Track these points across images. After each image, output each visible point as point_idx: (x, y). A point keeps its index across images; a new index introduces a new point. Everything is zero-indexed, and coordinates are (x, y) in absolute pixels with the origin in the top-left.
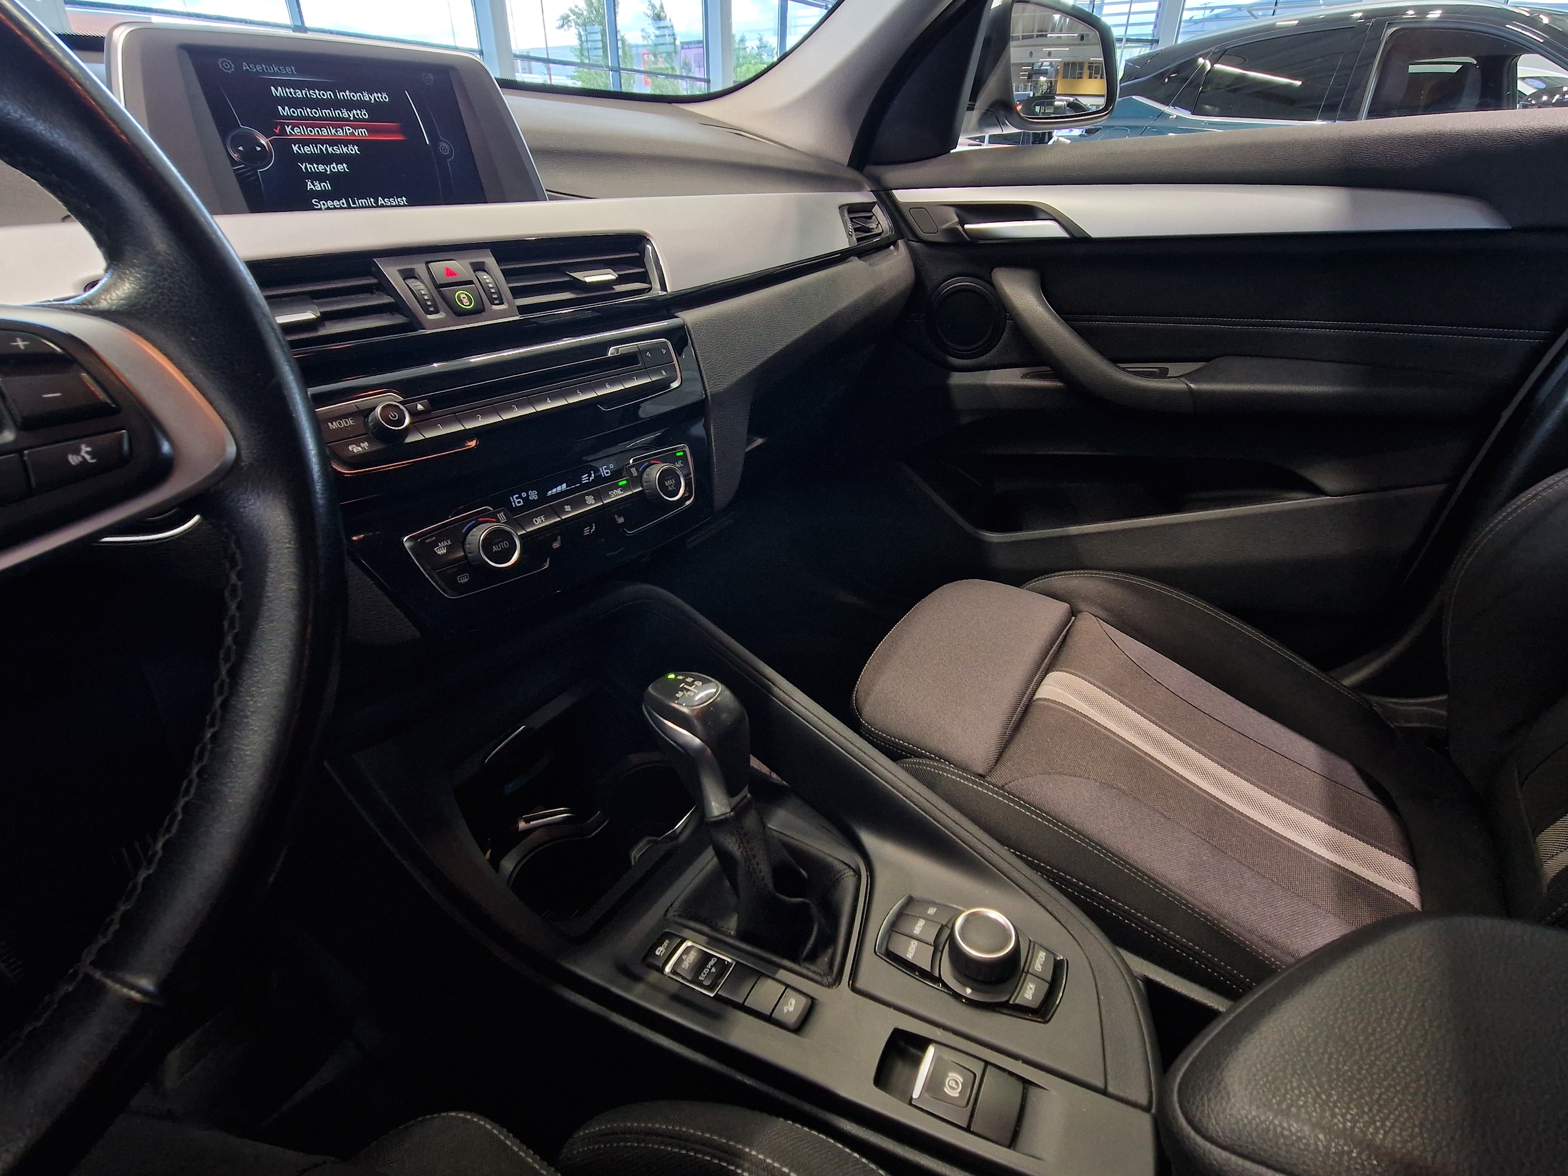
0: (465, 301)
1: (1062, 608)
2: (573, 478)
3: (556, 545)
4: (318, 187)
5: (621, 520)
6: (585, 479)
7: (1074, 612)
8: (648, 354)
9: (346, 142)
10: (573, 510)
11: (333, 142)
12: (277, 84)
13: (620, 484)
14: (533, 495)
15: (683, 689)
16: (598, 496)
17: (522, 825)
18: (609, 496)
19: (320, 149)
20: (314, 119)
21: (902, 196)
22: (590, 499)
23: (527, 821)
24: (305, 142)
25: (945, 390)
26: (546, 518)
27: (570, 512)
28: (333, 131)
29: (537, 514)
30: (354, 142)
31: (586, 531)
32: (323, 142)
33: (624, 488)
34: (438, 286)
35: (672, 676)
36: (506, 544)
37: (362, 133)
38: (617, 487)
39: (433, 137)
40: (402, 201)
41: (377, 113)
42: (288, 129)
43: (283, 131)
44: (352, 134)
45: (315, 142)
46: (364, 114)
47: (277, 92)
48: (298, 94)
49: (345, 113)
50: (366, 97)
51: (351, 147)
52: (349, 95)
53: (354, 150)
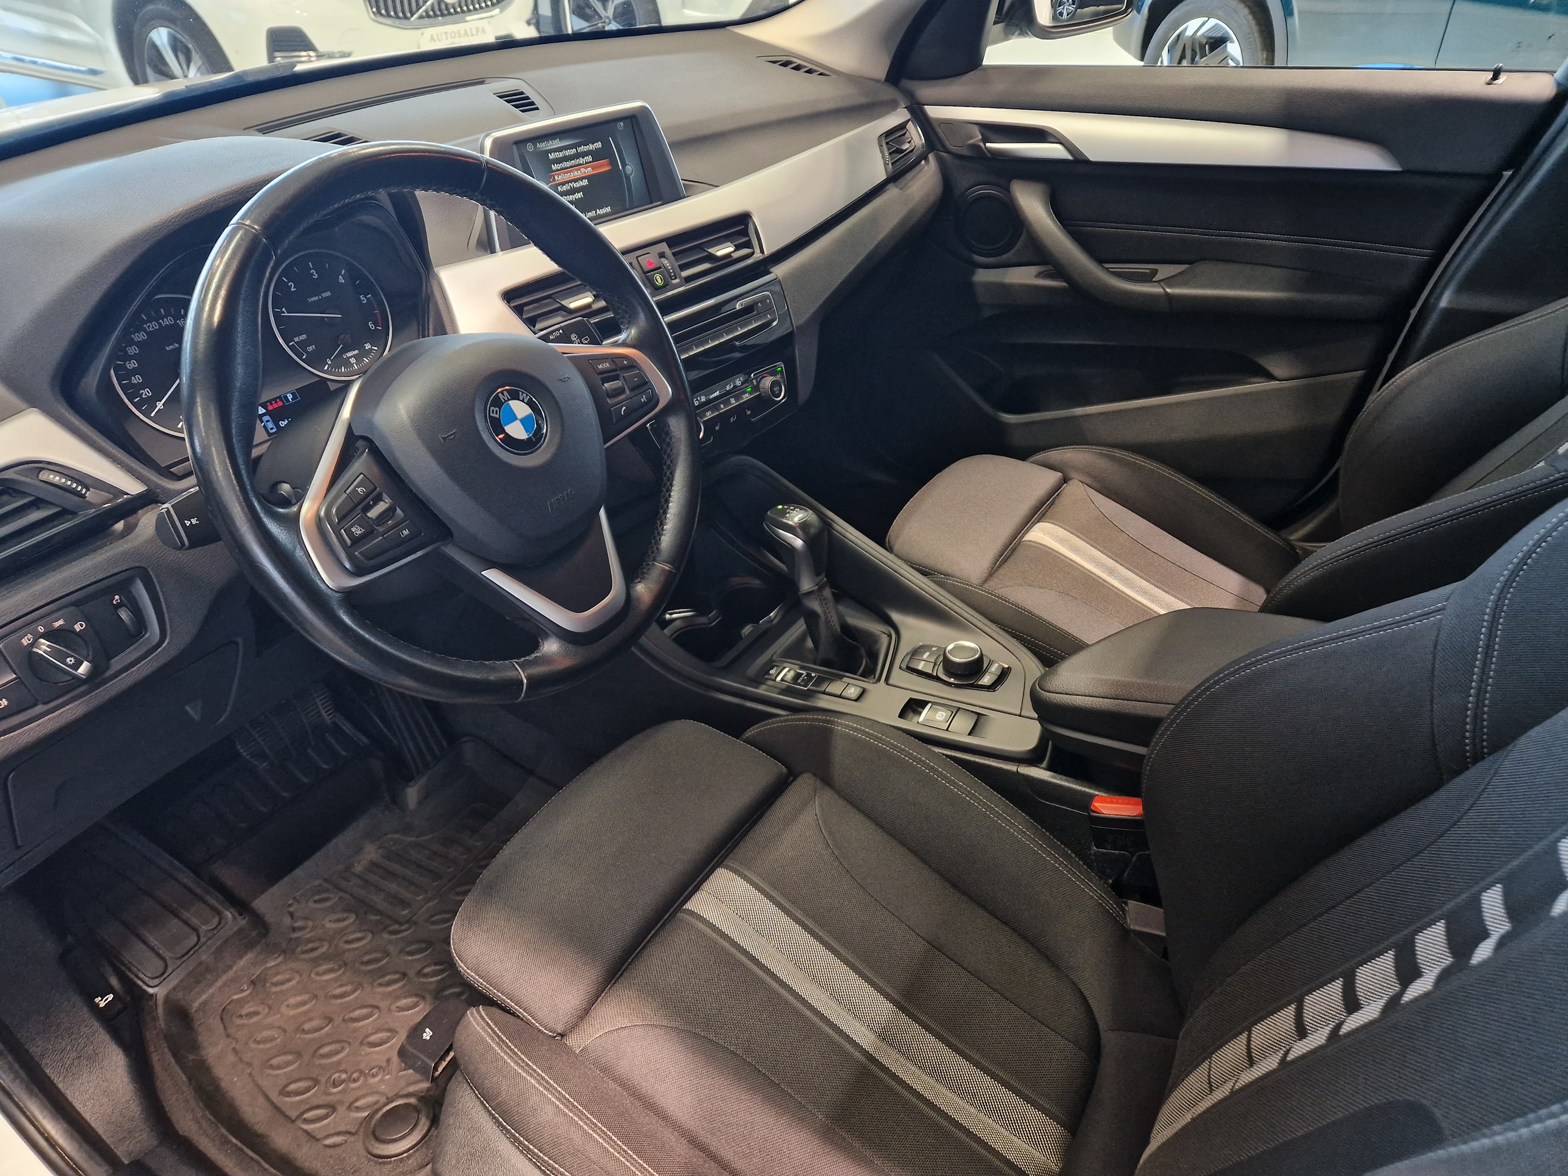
0: (659, 280)
1: (1054, 476)
2: (722, 387)
3: (717, 428)
5: (749, 412)
6: (728, 387)
7: (1065, 480)
8: (759, 305)
9: (581, 179)
10: (725, 407)
11: (576, 181)
12: (551, 151)
13: (748, 390)
14: (703, 398)
15: (789, 513)
16: (737, 398)
17: (668, 616)
18: (743, 399)
19: (571, 186)
20: (566, 168)
21: (932, 112)
22: (733, 401)
23: (671, 614)
24: (563, 184)
25: (969, 286)
26: (713, 412)
27: (723, 409)
28: (576, 173)
29: (707, 410)
30: (585, 178)
31: (732, 420)
32: (571, 181)
33: (750, 393)
34: (644, 272)
35: (780, 507)
37: (589, 171)
38: (746, 392)
39: (624, 165)
40: (608, 209)
41: (596, 155)
42: (556, 178)
43: (554, 179)
44: (585, 172)
45: (568, 182)
46: (589, 158)
47: (552, 156)
48: (561, 155)
49: (581, 160)
50: (591, 147)
51: (584, 181)
52: (583, 149)
53: (585, 182)
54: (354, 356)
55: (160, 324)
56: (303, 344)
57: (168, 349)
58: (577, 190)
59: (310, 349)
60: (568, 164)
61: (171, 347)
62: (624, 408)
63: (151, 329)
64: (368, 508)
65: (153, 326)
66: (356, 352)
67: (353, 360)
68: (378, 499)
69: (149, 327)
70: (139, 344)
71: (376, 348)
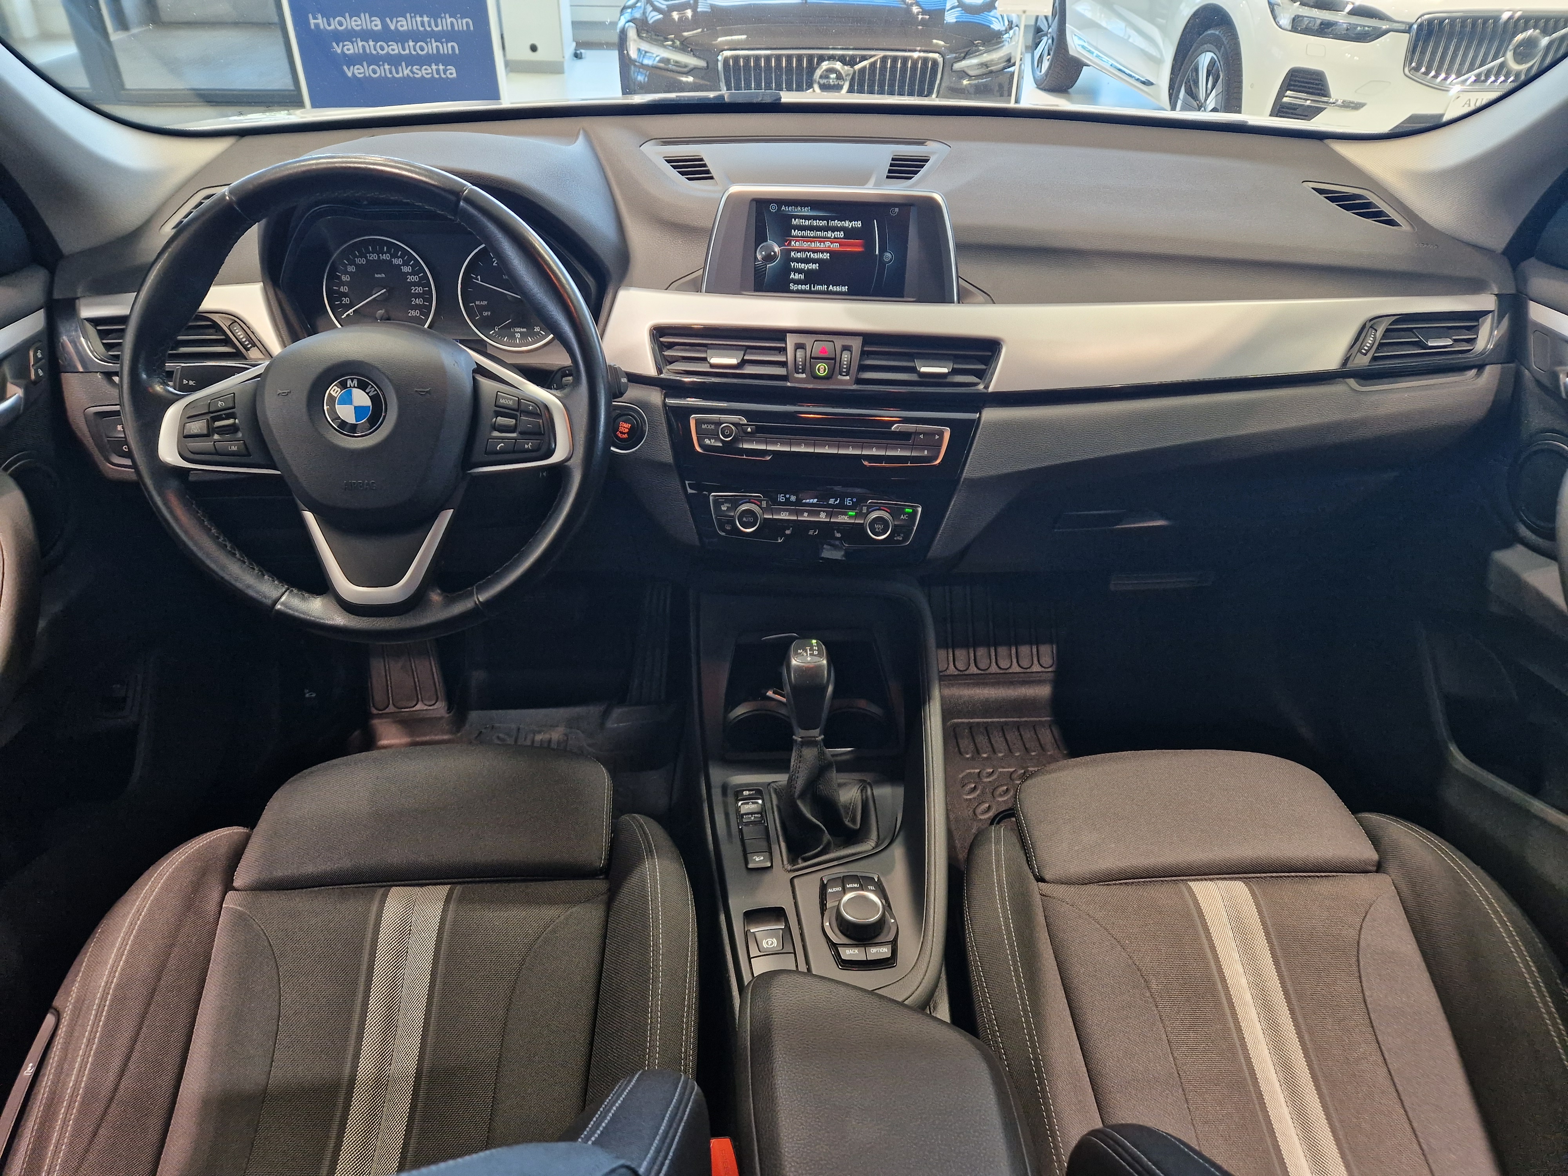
0: (822, 371)
1: (1367, 853)
2: (823, 497)
3: (788, 532)
4: (797, 276)
5: (838, 535)
6: (832, 501)
7: (1379, 868)
8: (922, 436)
9: (822, 252)
10: (809, 516)
11: (815, 251)
12: (796, 217)
13: (850, 513)
14: (793, 498)
15: (804, 648)
16: (830, 515)
17: (770, 693)
18: (838, 518)
19: (807, 255)
20: (808, 237)
21: (1539, 314)
22: (826, 515)
24: (799, 251)
26: (789, 515)
27: (805, 517)
28: (818, 244)
29: (784, 510)
30: (827, 252)
31: (811, 532)
32: (810, 251)
33: (850, 517)
34: (811, 358)
35: (811, 640)
36: (751, 519)
37: (836, 246)
38: (845, 514)
39: (883, 250)
40: (845, 289)
41: (850, 234)
42: (793, 243)
43: (789, 244)
44: (829, 247)
45: (805, 251)
46: (841, 234)
47: (795, 222)
48: (807, 223)
49: (829, 234)
50: (847, 224)
51: (825, 254)
52: (836, 223)
53: (826, 256)
54: (520, 332)
55: (379, 257)
56: (481, 309)
57: (376, 275)
58: (814, 261)
59: (485, 314)
60: (812, 234)
61: (379, 276)
62: (502, 444)
63: (371, 259)
64: (220, 418)
65: (373, 257)
66: (525, 330)
67: (518, 335)
68: (232, 416)
69: (370, 257)
70: (357, 266)
71: (544, 333)
